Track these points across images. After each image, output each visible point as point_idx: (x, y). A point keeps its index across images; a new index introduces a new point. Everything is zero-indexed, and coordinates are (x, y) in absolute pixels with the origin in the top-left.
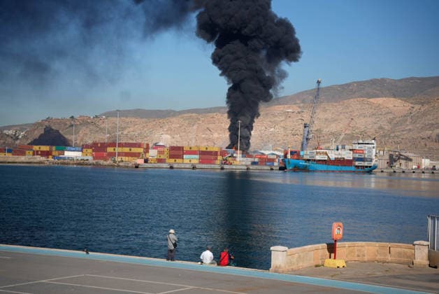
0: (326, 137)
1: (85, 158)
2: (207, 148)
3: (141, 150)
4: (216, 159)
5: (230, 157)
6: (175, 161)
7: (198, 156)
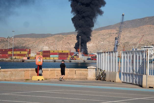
0: (131, 46)
2: (62, 51)
3: (26, 53)
4: (68, 57)
5: (75, 56)
6: (46, 58)
7: (58, 55)
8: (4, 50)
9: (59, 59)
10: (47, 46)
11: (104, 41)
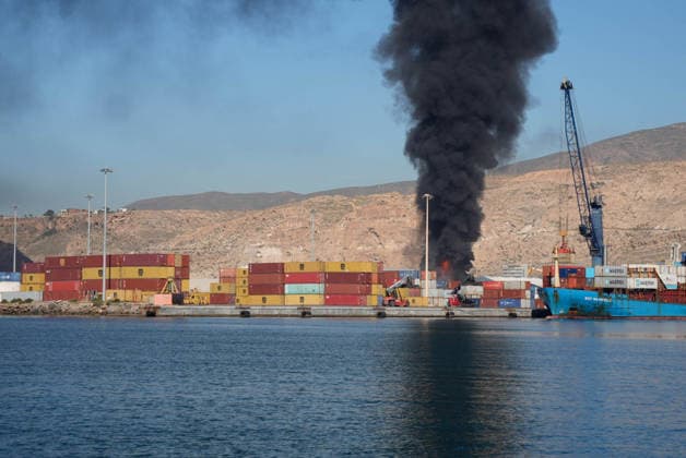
0: (660, 244)
1: (25, 296)
2: (343, 266)
3: (168, 273)
4: (368, 292)
5: (403, 286)
6: (264, 300)
7: (322, 286)
8: (62, 262)
9: (327, 303)
10: (275, 246)
11: (538, 221)
